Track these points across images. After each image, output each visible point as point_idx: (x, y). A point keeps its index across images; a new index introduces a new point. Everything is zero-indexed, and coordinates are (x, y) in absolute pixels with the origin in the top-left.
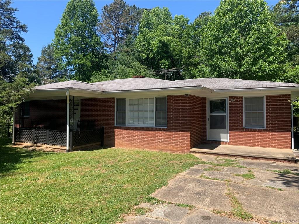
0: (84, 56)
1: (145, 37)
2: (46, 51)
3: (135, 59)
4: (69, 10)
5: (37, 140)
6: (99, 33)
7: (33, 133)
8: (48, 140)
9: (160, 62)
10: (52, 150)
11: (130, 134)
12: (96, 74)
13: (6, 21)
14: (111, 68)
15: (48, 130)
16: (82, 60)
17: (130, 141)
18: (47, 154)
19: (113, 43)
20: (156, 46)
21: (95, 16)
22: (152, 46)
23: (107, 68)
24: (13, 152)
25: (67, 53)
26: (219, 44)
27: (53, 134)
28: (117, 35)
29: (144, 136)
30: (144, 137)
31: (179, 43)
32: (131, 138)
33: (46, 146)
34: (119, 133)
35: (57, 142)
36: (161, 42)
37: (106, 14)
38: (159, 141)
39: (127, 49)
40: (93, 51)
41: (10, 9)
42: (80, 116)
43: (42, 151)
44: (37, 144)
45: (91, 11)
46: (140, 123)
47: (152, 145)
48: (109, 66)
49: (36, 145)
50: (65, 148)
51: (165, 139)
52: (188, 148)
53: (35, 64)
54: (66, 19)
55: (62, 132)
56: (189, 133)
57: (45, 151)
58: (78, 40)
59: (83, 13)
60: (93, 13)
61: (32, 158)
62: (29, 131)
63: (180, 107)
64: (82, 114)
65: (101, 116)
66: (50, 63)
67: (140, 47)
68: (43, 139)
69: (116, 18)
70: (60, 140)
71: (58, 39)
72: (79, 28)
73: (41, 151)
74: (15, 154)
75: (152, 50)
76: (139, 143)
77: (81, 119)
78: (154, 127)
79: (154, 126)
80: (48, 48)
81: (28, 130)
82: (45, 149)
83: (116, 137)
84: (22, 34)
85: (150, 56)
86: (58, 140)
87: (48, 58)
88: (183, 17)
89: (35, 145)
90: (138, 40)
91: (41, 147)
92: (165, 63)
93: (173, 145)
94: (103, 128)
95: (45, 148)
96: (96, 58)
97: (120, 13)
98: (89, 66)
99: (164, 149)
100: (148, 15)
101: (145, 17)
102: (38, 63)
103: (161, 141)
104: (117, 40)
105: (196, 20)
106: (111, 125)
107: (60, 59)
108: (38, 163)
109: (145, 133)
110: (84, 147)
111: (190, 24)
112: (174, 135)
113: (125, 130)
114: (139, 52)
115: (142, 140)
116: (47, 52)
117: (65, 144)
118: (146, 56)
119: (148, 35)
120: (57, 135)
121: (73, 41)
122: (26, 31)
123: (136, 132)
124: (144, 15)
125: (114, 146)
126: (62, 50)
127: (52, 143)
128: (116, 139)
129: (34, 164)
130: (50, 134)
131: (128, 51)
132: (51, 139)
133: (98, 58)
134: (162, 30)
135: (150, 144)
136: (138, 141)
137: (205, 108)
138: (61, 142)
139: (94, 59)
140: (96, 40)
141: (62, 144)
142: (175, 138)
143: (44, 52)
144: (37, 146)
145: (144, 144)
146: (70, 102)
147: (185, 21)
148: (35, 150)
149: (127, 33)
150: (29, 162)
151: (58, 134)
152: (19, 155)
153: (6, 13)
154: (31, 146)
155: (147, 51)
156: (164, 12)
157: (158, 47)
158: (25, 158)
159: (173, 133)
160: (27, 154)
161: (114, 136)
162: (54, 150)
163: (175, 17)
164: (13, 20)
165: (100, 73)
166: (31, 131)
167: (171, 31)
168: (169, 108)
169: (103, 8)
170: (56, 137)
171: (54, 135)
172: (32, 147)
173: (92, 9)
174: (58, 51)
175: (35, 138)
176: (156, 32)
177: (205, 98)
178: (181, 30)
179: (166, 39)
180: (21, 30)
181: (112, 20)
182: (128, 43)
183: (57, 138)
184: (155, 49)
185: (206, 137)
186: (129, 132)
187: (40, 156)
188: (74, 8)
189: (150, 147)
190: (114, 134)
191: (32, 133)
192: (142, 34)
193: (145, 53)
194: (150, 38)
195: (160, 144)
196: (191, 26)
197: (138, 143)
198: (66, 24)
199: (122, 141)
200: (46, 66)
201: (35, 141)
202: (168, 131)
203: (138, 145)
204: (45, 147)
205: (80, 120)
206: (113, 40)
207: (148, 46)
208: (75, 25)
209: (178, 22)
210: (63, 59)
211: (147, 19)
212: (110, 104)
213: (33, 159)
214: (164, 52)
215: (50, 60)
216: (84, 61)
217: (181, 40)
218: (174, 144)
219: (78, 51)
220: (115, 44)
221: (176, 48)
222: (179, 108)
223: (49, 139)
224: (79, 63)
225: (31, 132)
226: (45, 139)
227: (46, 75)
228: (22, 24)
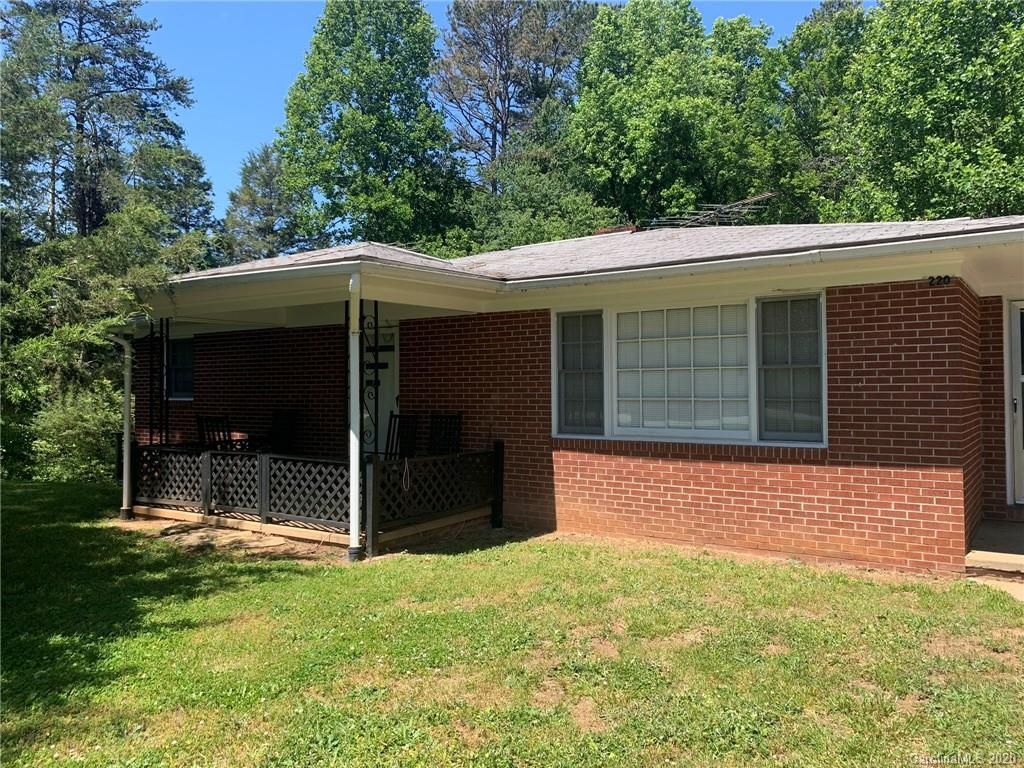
0: (386, 183)
1: (603, 104)
2: (255, 168)
3: (569, 186)
4: (333, 21)
5: (221, 500)
6: (436, 98)
7: (205, 468)
8: (266, 504)
9: (664, 193)
10: (283, 549)
11: (629, 473)
12: (428, 245)
13: (120, 68)
14: (481, 221)
15: (266, 458)
16: (382, 198)
17: (630, 505)
18: (262, 574)
19: (488, 133)
20: (647, 133)
21: (423, 37)
22: (631, 134)
23: (466, 222)
24: (113, 559)
25: (328, 172)
26: (942, 92)
27: (289, 476)
28: (503, 101)
29: (703, 485)
30: (699, 492)
31: (733, 119)
32: (633, 493)
33: (257, 526)
34: (575, 469)
35: (304, 509)
36: (665, 117)
37: (461, 30)
38: (780, 512)
39: (540, 150)
40: (418, 163)
41: (133, 26)
42: (397, 393)
43: (242, 552)
44: (218, 514)
45: (410, 21)
46: (672, 423)
47: (745, 531)
48: (477, 215)
49: (218, 521)
50: (341, 538)
51: (819, 500)
52: (950, 551)
53: (218, 219)
54: (324, 51)
55: (326, 465)
56: (954, 477)
57: (256, 551)
58: (367, 126)
59: (383, 29)
60: (418, 28)
61: (191, 595)
62: (186, 461)
63: (899, 342)
64: (408, 386)
65: (490, 391)
66: (269, 211)
67: (588, 143)
68: (245, 493)
69: (498, 42)
70: (320, 504)
71: (297, 126)
72: (369, 81)
73: (236, 553)
74: (122, 570)
75: (631, 149)
76: (678, 517)
77: (401, 407)
78: (754, 441)
79: (751, 437)
80: (263, 161)
81: (182, 454)
82: (252, 545)
83: (559, 486)
84: (175, 113)
85: (626, 173)
86: (309, 502)
87: (264, 196)
88: (747, 22)
89: (213, 523)
90: (577, 117)
91: (237, 529)
92: (682, 196)
93: (863, 534)
94: (499, 446)
95: (255, 537)
96: (427, 189)
97: (514, 22)
98: (407, 218)
99: (812, 553)
100: (615, 24)
101: (604, 31)
102: (228, 214)
103: (795, 513)
104: (502, 124)
105: (799, 28)
106: (534, 431)
107: (305, 197)
108: (218, 635)
109: (709, 471)
110: (424, 533)
111: (780, 45)
112: (865, 481)
113: (604, 457)
114: (581, 158)
115: (692, 505)
116: (260, 174)
117: (341, 520)
118: (608, 174)
119: (617, 94)
120: (304, 479)
121: (350, 130)
122: (188, 103)
123: (660, 468)
124: (599, 24)
125: (550, 528)
126: (312, 164)
127: (283, 514)
128: (559, 497)
129: (196, 637)
130: (275, 476)
131: (544, 157)
132: (279, 498)
133: (436, 188)
134: (670, 75)
135: (735, 522)
136: (669, 509)
137: (995, 348)
138: (325, 512)
139: (421, 192)
140: (429, 123)
141: (330, 519)
142: (873, 497)
143: (248, 173)
144: (219, 526)
145: (704, 526)
146: (361, 327)
147: (756, 36)
148: (212, 547)
149: (538, 95)
150: (173, 625)
151: (309, 472)
152: (137, 578)
153: (120, 40)
154: (196, 528)
155: (614, 154)
156: (675, 9)
157: (655, 139)
158: (160, 597)
159: (861, 473)
160: (173, 575)
161: (552, 480)
162: (292, 544)
163: (715, 24)
164: (142, 62)
165: (444, 244)
166: (197, 459)
167: (703, 77)
168: (835, 352)
169: (451, 8)
170: (299, 486)
171: (294, 478)
172: (201, 533)
173: (412, 14)
174: (298, 170)
175: (212, 491)
176: (647, 83)
177: (998, 299)
178: (739, 71)
179: (684, 104)
180: (172, 98)
181: (486, 49)
182: (543, 130)
183: (304, 493)
184: (643, 146)
185: (1004, 489)
186: (624, 466)
187: (228, 585)
188: (353, 13)
189: (735, 537)
190: (552, 474)
191: (198, 468)
192: (593, 93)
193: (606, 165)
194: (622, 107)
195: (788, 527)
196: (784, 53)
197: (672, 516)
198: (325, 69)
199: (591, 508)
200: (255, 221)
201: (213, 504)
202: (832, 464)
203: (669, 529)
204: (252, 532)
205: (397, 412)
206: (486, 124)
207: (616, 138)
208: (356, 70)
209: (726, 42)
210: (315, 198)
211: (611, 39)
212: (528, 339)
213: (194, 609)
214: (678, 156)
215: (270, 201)
216: (389, 202)
217: (744, 109)
218: (867, 527)
219: (365, 164)
220: (494, 136)
221: (725, 139)
222: (895, 349)
223: (271, 497)
224: (370, 205)
225: (194, 462)
226: (254, 494)
227: (255, 253)
228: (174, 76)
